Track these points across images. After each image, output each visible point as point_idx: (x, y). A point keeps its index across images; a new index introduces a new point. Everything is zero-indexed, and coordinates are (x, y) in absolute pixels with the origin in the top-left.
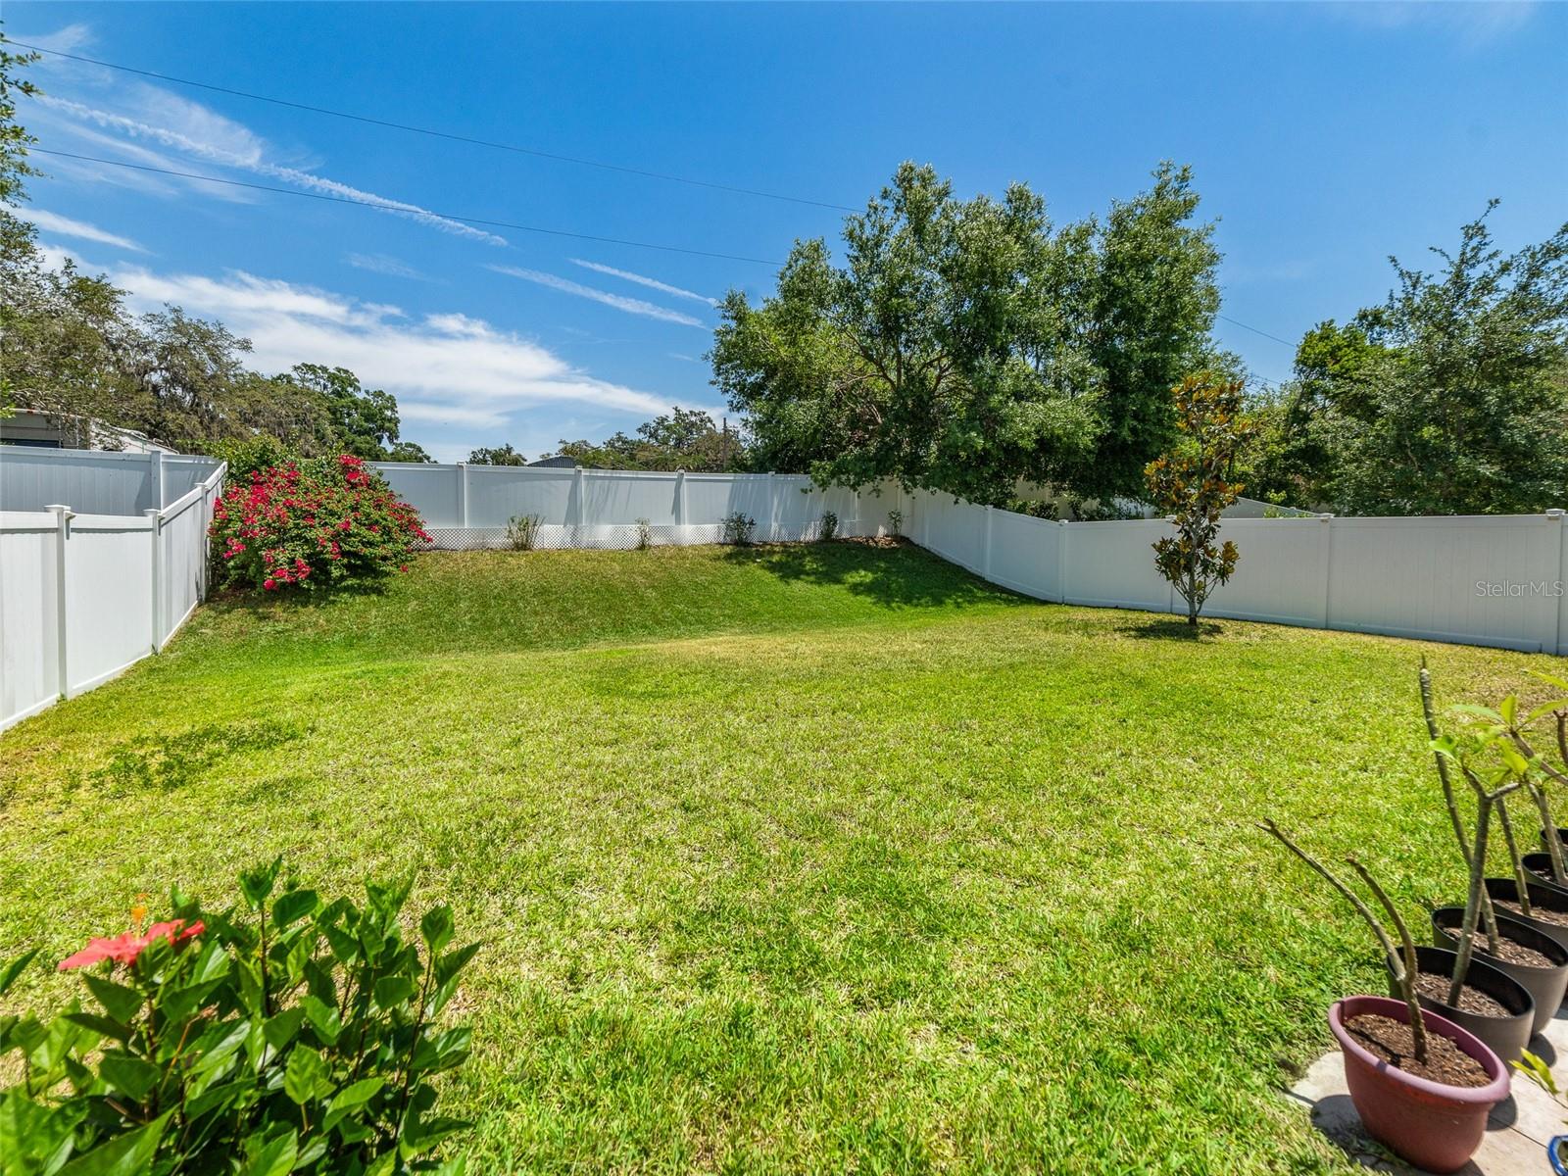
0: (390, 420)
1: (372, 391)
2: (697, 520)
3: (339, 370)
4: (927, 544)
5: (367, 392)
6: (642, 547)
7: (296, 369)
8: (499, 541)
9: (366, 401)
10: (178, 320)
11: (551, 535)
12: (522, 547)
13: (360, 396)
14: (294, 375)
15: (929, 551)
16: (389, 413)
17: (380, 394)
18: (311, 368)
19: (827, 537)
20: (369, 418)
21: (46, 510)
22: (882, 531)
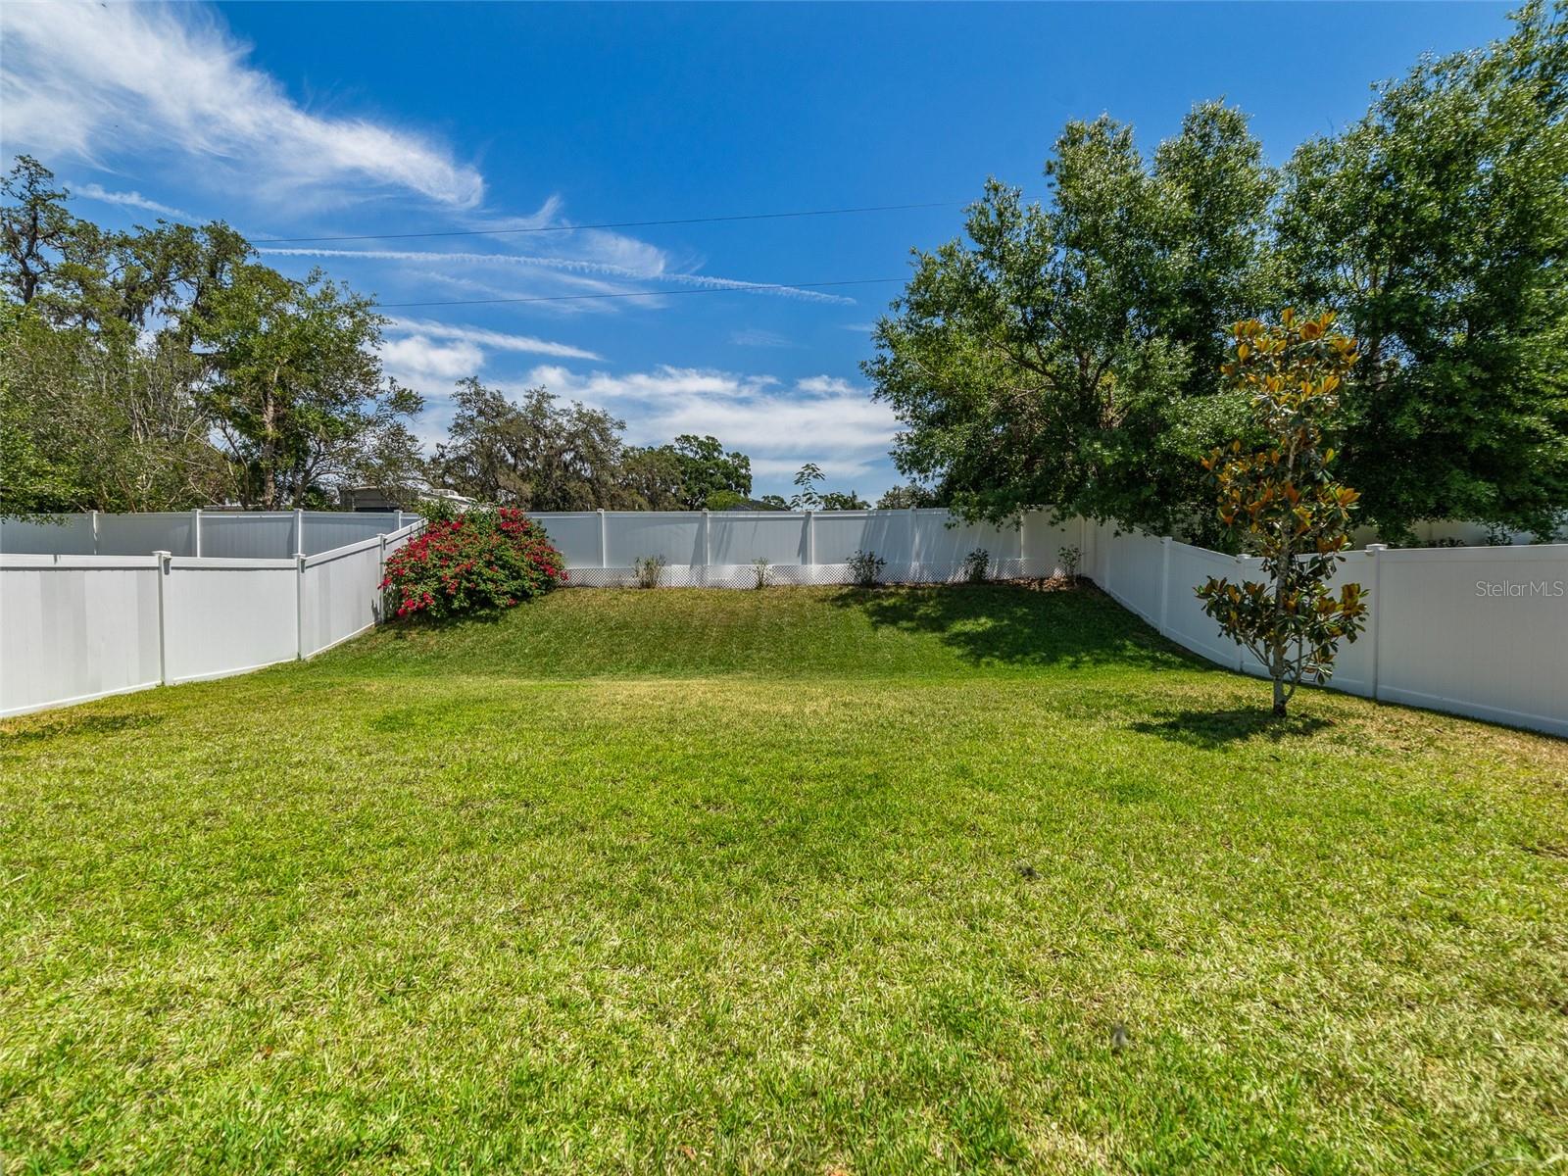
0: (744, 477)
1: (731, 453)
2: (824, 559)
3: (708, 438)
4: (1107, 587)
5: (728, 455)
6: (760, 586)
7: (677, 440)
8: (631, 580)
9: (725, 462)
10: (579, 412)
11: (677, 575)
12: (646, 585)
13: (723, 457)
14: (677, 446)
15: (1108, 595)
16: (743, 471)
17: (737, 455)
18: (686, 438)
19: (978, 578)
20: (727, 476)
21: (152, 555)
22: (1058, 573)
